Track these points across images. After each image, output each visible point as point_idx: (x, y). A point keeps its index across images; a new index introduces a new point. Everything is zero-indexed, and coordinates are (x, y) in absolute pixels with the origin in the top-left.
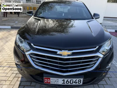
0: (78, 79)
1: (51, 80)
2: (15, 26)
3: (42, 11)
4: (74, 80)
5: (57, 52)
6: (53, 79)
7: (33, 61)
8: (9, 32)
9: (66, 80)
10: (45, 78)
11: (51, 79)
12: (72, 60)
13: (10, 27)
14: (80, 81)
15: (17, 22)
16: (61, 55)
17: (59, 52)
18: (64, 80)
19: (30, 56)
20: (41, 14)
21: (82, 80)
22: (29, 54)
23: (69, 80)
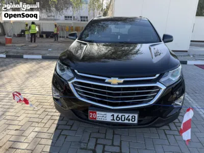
0: (131, 115)
1: (97, 115)
2: (48, 55)
3: (90, 33)
4: (127, 115)
5: (105, 80)
6: (100, 113)
7: (77, 91)
8: (39, 63)
9: (116, 115)
10: (90, 112)
11: (97, 113)
12: (123, 90)
13: (40, 57)
14: (133, 117)
15: (50, 49)
16: (109, 83)
17: (107, 80)
18: (113, 115)
19: (73, 85)
20: (88, 36)
21: (136, 116)
22: (72, 83)
23: (120, 115)
